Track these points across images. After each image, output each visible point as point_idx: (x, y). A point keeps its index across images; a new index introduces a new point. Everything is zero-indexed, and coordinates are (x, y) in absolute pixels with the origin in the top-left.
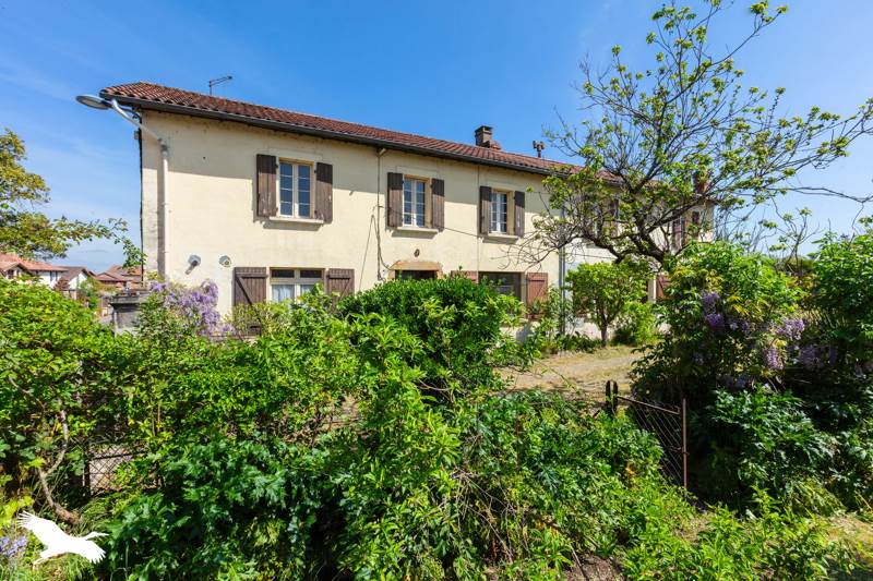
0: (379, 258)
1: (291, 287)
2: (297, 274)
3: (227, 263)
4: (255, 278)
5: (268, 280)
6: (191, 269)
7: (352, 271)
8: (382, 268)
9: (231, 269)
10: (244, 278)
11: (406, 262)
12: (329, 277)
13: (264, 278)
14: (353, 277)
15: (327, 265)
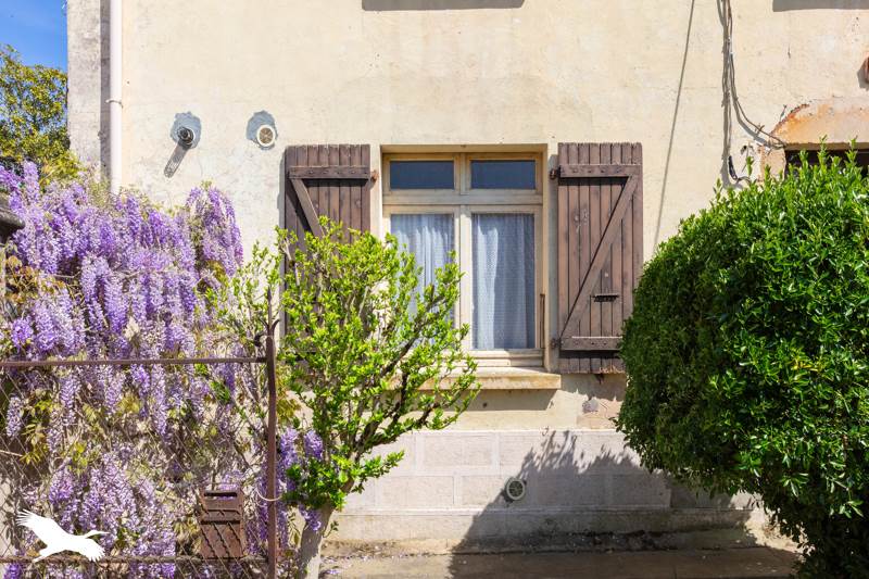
0: (729, 97)
1: (444, 221)
2: (462, 175)
3: (267, 136)
4: (339, 182)
5: (376, 193)
6: (177, 158)
7: (636, 149)
8: (740, 137)
9: (276, 156)
10: (308, 182)
11: (827, 111)
12: (559, 178)
13: (362, 182)
14: (639, 171)
15: (552, 131)
